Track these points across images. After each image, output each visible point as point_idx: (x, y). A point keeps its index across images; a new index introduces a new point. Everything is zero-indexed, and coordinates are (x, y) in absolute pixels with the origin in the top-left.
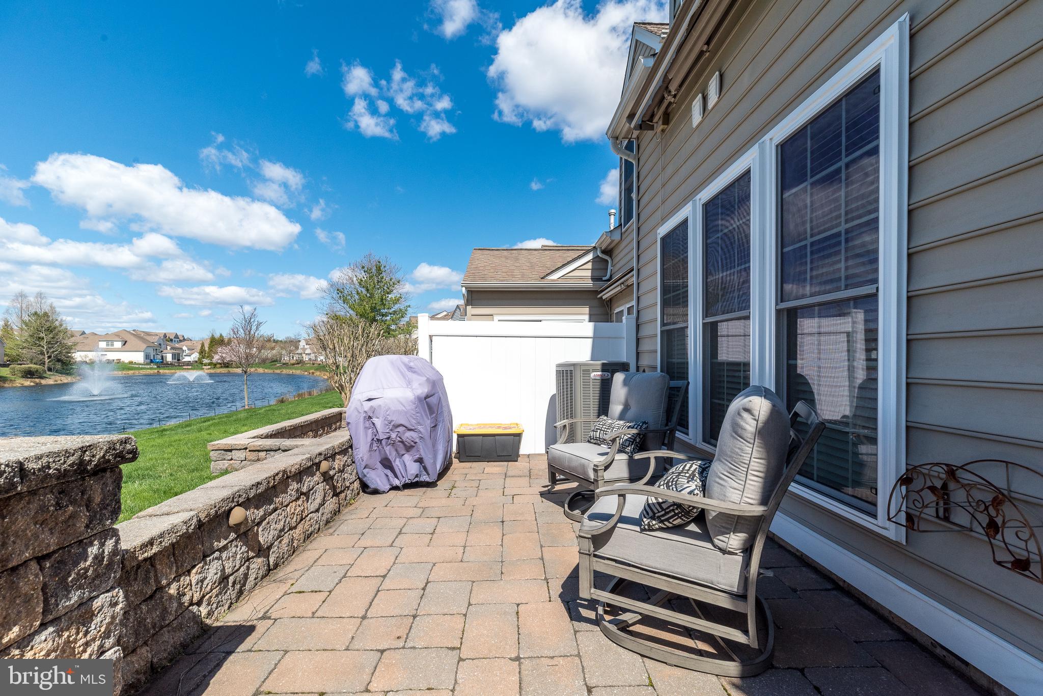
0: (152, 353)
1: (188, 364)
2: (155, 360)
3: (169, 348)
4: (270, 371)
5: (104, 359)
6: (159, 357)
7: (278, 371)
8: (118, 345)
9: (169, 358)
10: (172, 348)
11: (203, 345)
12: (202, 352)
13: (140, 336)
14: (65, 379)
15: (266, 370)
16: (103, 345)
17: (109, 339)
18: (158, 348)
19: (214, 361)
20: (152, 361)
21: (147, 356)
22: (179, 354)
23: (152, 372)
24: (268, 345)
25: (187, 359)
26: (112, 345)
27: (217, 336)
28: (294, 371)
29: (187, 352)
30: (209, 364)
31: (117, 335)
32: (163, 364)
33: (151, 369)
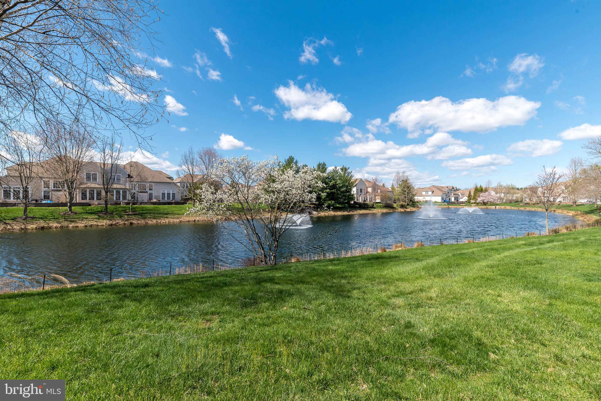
0: (445, 197)
1: (463, 203)
2: (446, 201)
3: (452, 194)
4: (516, 208)
5: (424, 200)
6: (448, 199)
7: (522, 209)
8: (430, 193)
9: (453, 199)
10: (454, 194)
11: (470, 192)
12: (469, 196)
13: (439, 189)
14: (414, 209)
15: (513, 208)
16: (424, 193)
17: (426, 190)
18: (448, 194)
19: (477, 201)
20: (445, 201)
21: (442, 199)
22: (457, 197)
23: (445, 206)
24: (512, 191)
25: (461, 200)
26: (428, 193)
27: (479, 186)
28: (536, 209)
29: (461, 196)
30: (475, 203)
31: (429, 188)
32: (450, 203)
33: (445, 205)
